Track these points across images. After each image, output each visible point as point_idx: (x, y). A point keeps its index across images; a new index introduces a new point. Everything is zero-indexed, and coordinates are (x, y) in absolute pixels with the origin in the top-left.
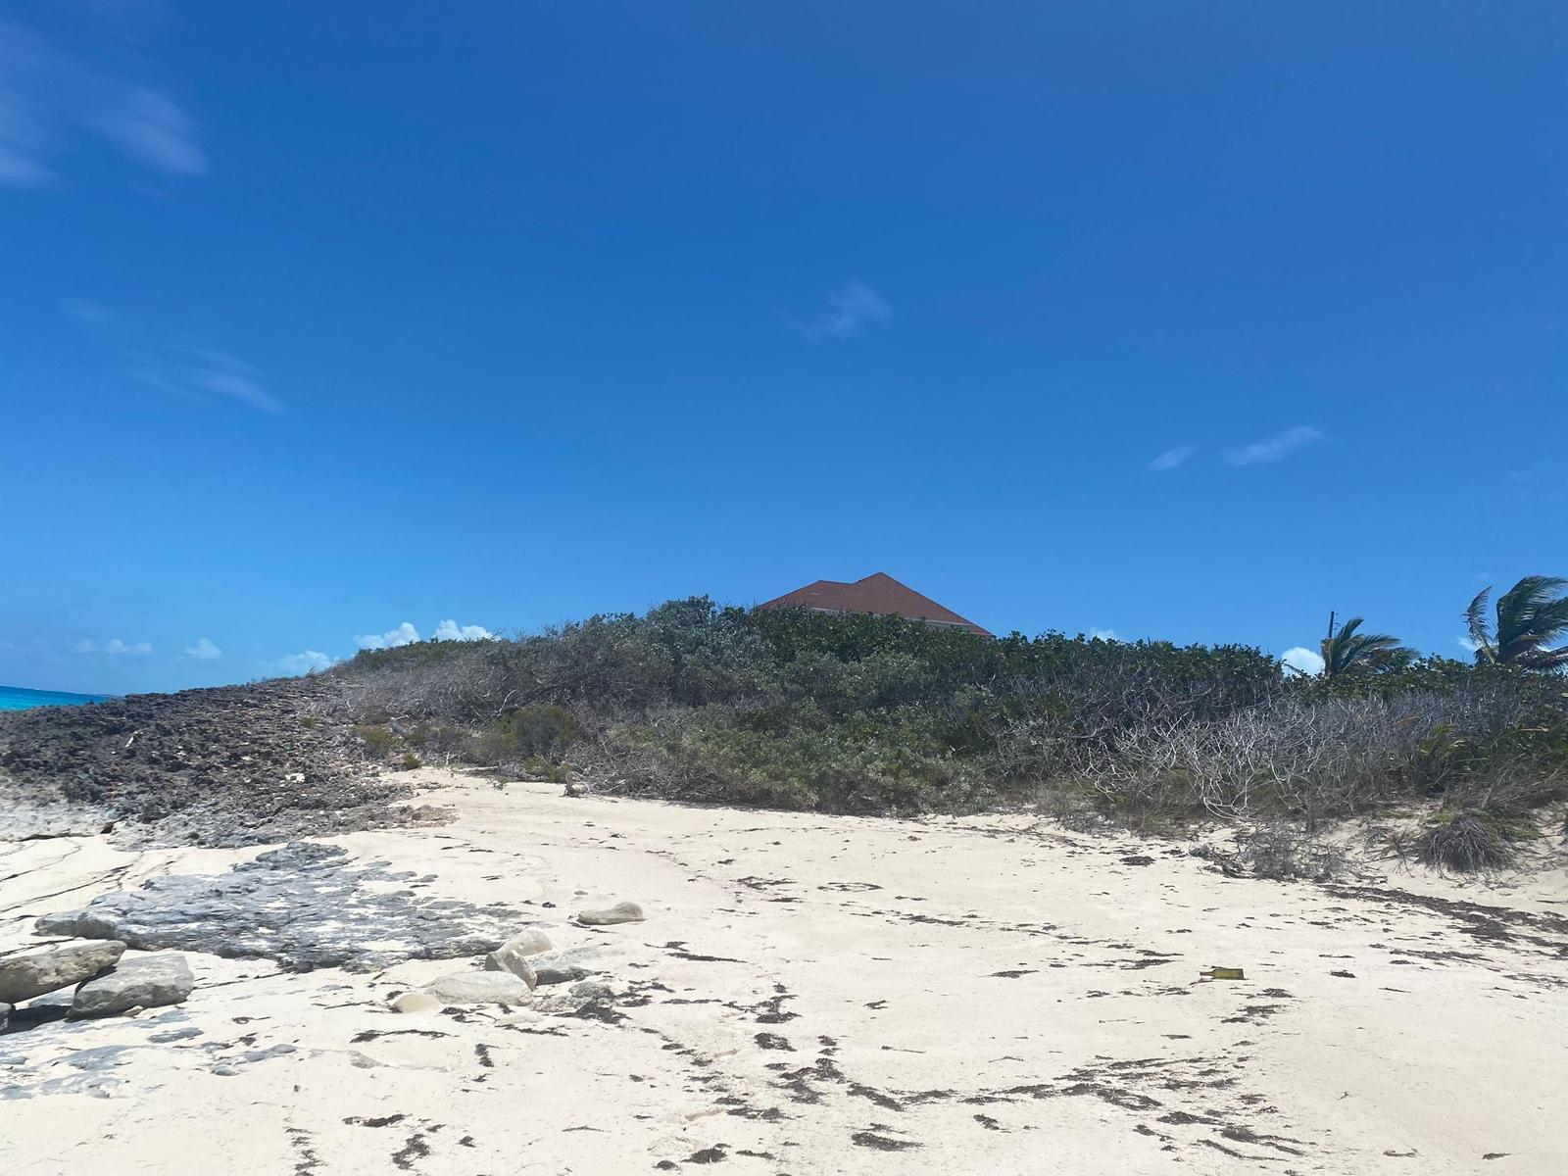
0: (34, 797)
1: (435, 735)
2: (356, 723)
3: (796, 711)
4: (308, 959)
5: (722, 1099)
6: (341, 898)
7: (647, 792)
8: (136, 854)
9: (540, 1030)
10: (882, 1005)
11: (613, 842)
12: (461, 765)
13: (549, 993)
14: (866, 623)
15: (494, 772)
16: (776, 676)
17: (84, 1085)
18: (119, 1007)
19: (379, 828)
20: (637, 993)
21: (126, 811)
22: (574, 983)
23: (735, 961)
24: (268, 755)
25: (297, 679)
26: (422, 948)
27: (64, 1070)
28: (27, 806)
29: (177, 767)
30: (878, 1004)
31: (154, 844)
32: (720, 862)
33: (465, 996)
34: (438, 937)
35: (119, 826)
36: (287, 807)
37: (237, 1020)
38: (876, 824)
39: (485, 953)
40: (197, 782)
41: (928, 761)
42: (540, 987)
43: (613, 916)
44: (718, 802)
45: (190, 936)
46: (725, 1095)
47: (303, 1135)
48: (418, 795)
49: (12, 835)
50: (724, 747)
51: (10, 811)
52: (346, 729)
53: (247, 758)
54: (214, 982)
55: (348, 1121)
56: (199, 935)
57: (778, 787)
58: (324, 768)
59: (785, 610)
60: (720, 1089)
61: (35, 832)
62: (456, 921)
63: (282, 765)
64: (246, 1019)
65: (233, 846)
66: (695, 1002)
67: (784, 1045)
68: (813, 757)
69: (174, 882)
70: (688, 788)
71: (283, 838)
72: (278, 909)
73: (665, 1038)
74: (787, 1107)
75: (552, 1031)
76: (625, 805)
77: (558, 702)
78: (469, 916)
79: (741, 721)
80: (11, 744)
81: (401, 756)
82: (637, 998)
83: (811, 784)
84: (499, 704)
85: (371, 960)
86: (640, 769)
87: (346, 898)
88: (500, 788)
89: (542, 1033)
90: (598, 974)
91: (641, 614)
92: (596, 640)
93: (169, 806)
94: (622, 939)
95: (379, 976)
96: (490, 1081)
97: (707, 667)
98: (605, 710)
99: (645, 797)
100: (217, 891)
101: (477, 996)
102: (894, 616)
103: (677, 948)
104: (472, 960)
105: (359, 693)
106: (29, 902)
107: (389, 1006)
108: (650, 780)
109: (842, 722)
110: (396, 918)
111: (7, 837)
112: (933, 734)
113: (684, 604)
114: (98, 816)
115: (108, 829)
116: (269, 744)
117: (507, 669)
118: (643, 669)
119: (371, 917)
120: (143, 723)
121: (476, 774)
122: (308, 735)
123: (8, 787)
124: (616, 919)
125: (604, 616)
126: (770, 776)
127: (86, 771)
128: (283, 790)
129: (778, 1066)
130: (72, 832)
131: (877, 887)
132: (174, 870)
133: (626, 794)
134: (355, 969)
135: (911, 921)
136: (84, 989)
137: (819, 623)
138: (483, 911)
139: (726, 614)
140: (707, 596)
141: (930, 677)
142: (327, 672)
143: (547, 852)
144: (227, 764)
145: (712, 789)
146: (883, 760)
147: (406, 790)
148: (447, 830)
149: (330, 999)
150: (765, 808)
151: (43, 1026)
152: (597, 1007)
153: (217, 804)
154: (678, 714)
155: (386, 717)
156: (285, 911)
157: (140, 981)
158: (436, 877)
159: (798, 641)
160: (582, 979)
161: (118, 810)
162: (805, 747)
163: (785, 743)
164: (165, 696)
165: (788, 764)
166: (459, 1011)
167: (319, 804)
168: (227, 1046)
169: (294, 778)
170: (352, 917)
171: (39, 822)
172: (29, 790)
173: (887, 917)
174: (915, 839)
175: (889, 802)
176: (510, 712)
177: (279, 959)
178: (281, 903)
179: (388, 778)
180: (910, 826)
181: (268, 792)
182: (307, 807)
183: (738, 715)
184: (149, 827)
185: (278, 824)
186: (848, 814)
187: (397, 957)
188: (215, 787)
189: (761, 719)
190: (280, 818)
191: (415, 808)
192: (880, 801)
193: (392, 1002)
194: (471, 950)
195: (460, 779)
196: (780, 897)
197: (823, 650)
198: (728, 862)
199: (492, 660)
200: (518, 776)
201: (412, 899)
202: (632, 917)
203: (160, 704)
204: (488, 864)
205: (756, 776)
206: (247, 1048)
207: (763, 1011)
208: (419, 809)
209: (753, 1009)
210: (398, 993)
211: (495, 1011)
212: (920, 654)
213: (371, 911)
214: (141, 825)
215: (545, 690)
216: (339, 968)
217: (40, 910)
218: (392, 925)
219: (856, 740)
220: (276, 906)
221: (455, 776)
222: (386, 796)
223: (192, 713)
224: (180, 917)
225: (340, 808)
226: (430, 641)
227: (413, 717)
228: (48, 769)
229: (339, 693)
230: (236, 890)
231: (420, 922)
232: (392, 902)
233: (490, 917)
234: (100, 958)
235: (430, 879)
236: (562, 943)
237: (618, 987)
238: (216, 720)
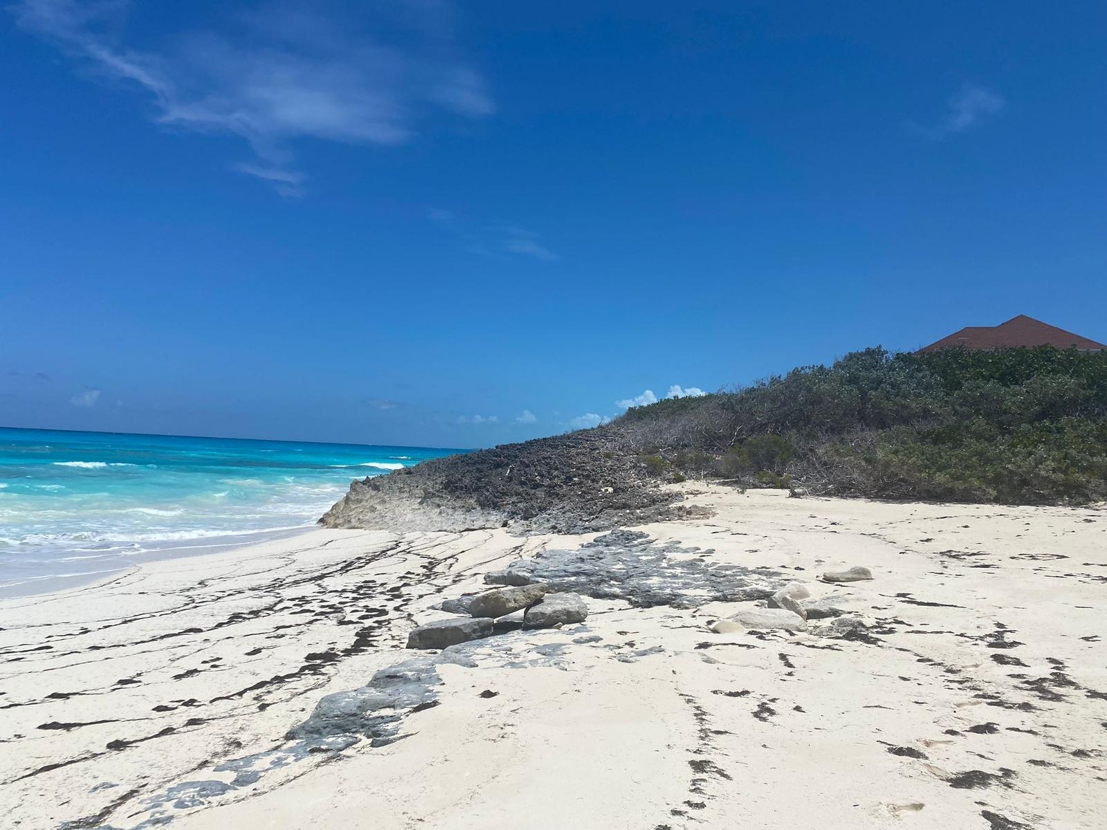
0: (463, 507)
1: (691, 459)
2: (637, 454)
3: (967, 427)
4: (648, 600)
5: (978, 695)
6: (656, 563)
7: (851, 493)
8: (524, 539)
9: (821, 646)
10: (1095, 639)
11: (833, 528)
12: (713, 478)
13: (817, 625)
14: (1021, 353)
15: (736, 482)
16: (946, 402)
17: (551, 663)
18: (550, 622)
19: (666, 520)
20: (884, 626)
21: (513, 513)
22: (833, 619)
23: (955, 606)
24: (588, 477)
25: (593, 429)
26: (720, 594)
27: (534, 655)
28: (460, 512)
29: (536, 486)
30: (1091, 638)
31: (533, 533)
32: (921, 541)
33: (760, 624)
34: (729, 587)
35: (511, 522)
36: (606, 508)
37: (620, 633)
38: (1051, 511)
39: (766, 598)
40: (550, 494)
41: (1095, 459)
42: (810, 621)
43: (850, 576)
44: (910, 499)
45: (572, 585)
46: (981, 693)
47: (691, 698)
48: (687, 498)
49: (455, 529)
50: (911, 457)
51: (452, 515)
52: (633, 457)
53: (576, 479)
54: (595, 611)
55: (715, 692)
56: (576, 584)
57: (960, 485)
58: (624, 483)
59: (947, 351)
60: (974, 689)
61: (467, 527)
62: (738, 578)
63: (597, 482)
64: (626, 633)
65: (578, 533)
66: (932, 632)
67: (1018, 662)
68: (989, 461)
69: (554, 554)
70: (883, 489)
71: (607, 528)
72: (620, 569)
73: (916, 655)
74: (1035, 702)
75: (829, 647)
76: (836, 503)
77: (773, 433)
78: (745, 575)
79: (923, 437)
80: (447, 476)
81: (671, 473)
82: (885, 629)
83: (989, 482)
84: (732, 436)
85: (688, 601)
86: (844, 478)
87: (660, 563)
88: (743, 493)
89: (823, 648)
90: (850, 613)
91: (829, 364)
92: (797, 387)
93: (537, 510)
94: (861, 591)
95: (696, 611)
96: (797, 676)
97: (888, 399)
98: (811, 436)
99: (850, 497)
100: (581, 558)
101: (768, 624)
102: (1046, 346)
103: (905, 597)
104: (756, 602)
105: (636, 435)
106: (475, 566)
107: (709, 629)
108: (853, 484)
109: (1010, 433)
110: (696, 576)
111: (452, 530)
112: (1097, 437)
113: (861, 354)
114: (498, 517)
115: (505, 525)
116: (587, 470)
117: (735, 412)
118: (838, 404)
119: (680, 574)
120: (513, 461)
121: (724, 484)
122: (610, 463)
123: (448, 501)
124: (853, 578)
125: (802, 368)
126: (952, 477)
127: (488, 491)
128: (602, 498)
129: (1019, 676)
130: (486, 526)
131: (1063, 557)
132: (548, 547)
133: (835, 495)
134: (679, 606)
135: (1102, 581)
136: (530, 611)
137: (979, 360)
138: (754, 572)
139: (898, 358)
140: (880, 346)
141: (1088, 392)
142: (610, 424)
143: (787, 534)
144: (565, 483)
145: (903, 490)
146: (1053, 461)
147: (678, 496)
148: (711, 521)
149: (669, 622)
150: (949, 502)
151: (511, 632)
152: (856, 633)
153: (564, 507)
154: (871, 435)
155: (655, 450)
156: (624, 571)
157: (559, 608)
158: (714, 550)
159: (961, 373)
160: (839, 616)
161: (508, 513)
162: (980, 454)
163: (963, 452)
164: (521, 444)
165: (967, 467)
166: (759, 633)
167: (625, 506)
168: (619, 648)
169: (607, 490)
170: (667, 574)
171: (468, 521)
172: (459, 503)
173: (1079, 578)
174: (1090, 521)
175: (1060, 495)
176: (741, 441)
177: (629, 600)
178: (620, 566)
179: (665, 488)
180: (1082, 512)
181: (593, 499)
182: (618, 508)
183: (919, 433)
184: (528, 522)
185: (602, 519)
186: (1024, 505)
187: (705, 600)
188: (561, 498)
189: (939, 434)
190: (603, 515)
191: (687, 507)
192: (1052, 493)
193: (711, 627)
194: (754, 596)
195: (713, 487)
196: (979, 564)
197: (987, 379)
198: (928, 540)
199: (723, 406)
200: (753, 485)
201: (704, 564)
202: (863, 577)
203: (519, 449)
204: (747, 542)
205: (940, 478)
206: (632, 649)
207: (992, 640)
208: (690, 508)
209: (982, 638)
210: (713, 621)
211: (783, 633)
212: (1076, 373)
213: (678, 571)
214: (522, 521)
215: (762, 425)
216: (668, 606)
217: (484, 570)
218: (695, 579)
219: (1025, 446)
220: (618, 567)
221: (710, 486)
222: (666, 500)
223: (539, 453)
224: (564, 573)
225: (639, 508)
226: (673, 398)
227: (675, 448)
228: (468, 491)
229: (622, 436)
230: (591, 557)
231: (713, 578)
232: (691, 565)
233: (760, 576)
234: (536, 593)
235: (711, 552)
236: (818, 594)
237: (869, 621)
238: (554, 456)
